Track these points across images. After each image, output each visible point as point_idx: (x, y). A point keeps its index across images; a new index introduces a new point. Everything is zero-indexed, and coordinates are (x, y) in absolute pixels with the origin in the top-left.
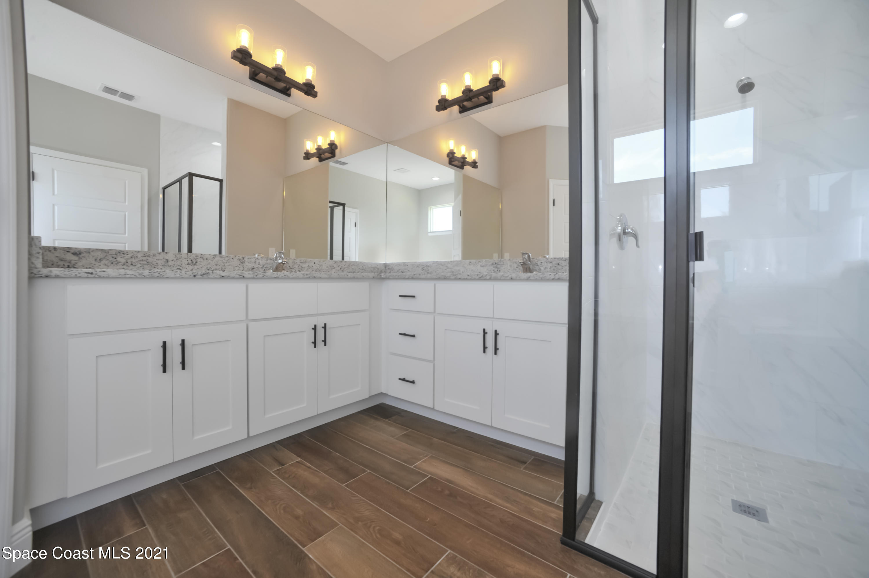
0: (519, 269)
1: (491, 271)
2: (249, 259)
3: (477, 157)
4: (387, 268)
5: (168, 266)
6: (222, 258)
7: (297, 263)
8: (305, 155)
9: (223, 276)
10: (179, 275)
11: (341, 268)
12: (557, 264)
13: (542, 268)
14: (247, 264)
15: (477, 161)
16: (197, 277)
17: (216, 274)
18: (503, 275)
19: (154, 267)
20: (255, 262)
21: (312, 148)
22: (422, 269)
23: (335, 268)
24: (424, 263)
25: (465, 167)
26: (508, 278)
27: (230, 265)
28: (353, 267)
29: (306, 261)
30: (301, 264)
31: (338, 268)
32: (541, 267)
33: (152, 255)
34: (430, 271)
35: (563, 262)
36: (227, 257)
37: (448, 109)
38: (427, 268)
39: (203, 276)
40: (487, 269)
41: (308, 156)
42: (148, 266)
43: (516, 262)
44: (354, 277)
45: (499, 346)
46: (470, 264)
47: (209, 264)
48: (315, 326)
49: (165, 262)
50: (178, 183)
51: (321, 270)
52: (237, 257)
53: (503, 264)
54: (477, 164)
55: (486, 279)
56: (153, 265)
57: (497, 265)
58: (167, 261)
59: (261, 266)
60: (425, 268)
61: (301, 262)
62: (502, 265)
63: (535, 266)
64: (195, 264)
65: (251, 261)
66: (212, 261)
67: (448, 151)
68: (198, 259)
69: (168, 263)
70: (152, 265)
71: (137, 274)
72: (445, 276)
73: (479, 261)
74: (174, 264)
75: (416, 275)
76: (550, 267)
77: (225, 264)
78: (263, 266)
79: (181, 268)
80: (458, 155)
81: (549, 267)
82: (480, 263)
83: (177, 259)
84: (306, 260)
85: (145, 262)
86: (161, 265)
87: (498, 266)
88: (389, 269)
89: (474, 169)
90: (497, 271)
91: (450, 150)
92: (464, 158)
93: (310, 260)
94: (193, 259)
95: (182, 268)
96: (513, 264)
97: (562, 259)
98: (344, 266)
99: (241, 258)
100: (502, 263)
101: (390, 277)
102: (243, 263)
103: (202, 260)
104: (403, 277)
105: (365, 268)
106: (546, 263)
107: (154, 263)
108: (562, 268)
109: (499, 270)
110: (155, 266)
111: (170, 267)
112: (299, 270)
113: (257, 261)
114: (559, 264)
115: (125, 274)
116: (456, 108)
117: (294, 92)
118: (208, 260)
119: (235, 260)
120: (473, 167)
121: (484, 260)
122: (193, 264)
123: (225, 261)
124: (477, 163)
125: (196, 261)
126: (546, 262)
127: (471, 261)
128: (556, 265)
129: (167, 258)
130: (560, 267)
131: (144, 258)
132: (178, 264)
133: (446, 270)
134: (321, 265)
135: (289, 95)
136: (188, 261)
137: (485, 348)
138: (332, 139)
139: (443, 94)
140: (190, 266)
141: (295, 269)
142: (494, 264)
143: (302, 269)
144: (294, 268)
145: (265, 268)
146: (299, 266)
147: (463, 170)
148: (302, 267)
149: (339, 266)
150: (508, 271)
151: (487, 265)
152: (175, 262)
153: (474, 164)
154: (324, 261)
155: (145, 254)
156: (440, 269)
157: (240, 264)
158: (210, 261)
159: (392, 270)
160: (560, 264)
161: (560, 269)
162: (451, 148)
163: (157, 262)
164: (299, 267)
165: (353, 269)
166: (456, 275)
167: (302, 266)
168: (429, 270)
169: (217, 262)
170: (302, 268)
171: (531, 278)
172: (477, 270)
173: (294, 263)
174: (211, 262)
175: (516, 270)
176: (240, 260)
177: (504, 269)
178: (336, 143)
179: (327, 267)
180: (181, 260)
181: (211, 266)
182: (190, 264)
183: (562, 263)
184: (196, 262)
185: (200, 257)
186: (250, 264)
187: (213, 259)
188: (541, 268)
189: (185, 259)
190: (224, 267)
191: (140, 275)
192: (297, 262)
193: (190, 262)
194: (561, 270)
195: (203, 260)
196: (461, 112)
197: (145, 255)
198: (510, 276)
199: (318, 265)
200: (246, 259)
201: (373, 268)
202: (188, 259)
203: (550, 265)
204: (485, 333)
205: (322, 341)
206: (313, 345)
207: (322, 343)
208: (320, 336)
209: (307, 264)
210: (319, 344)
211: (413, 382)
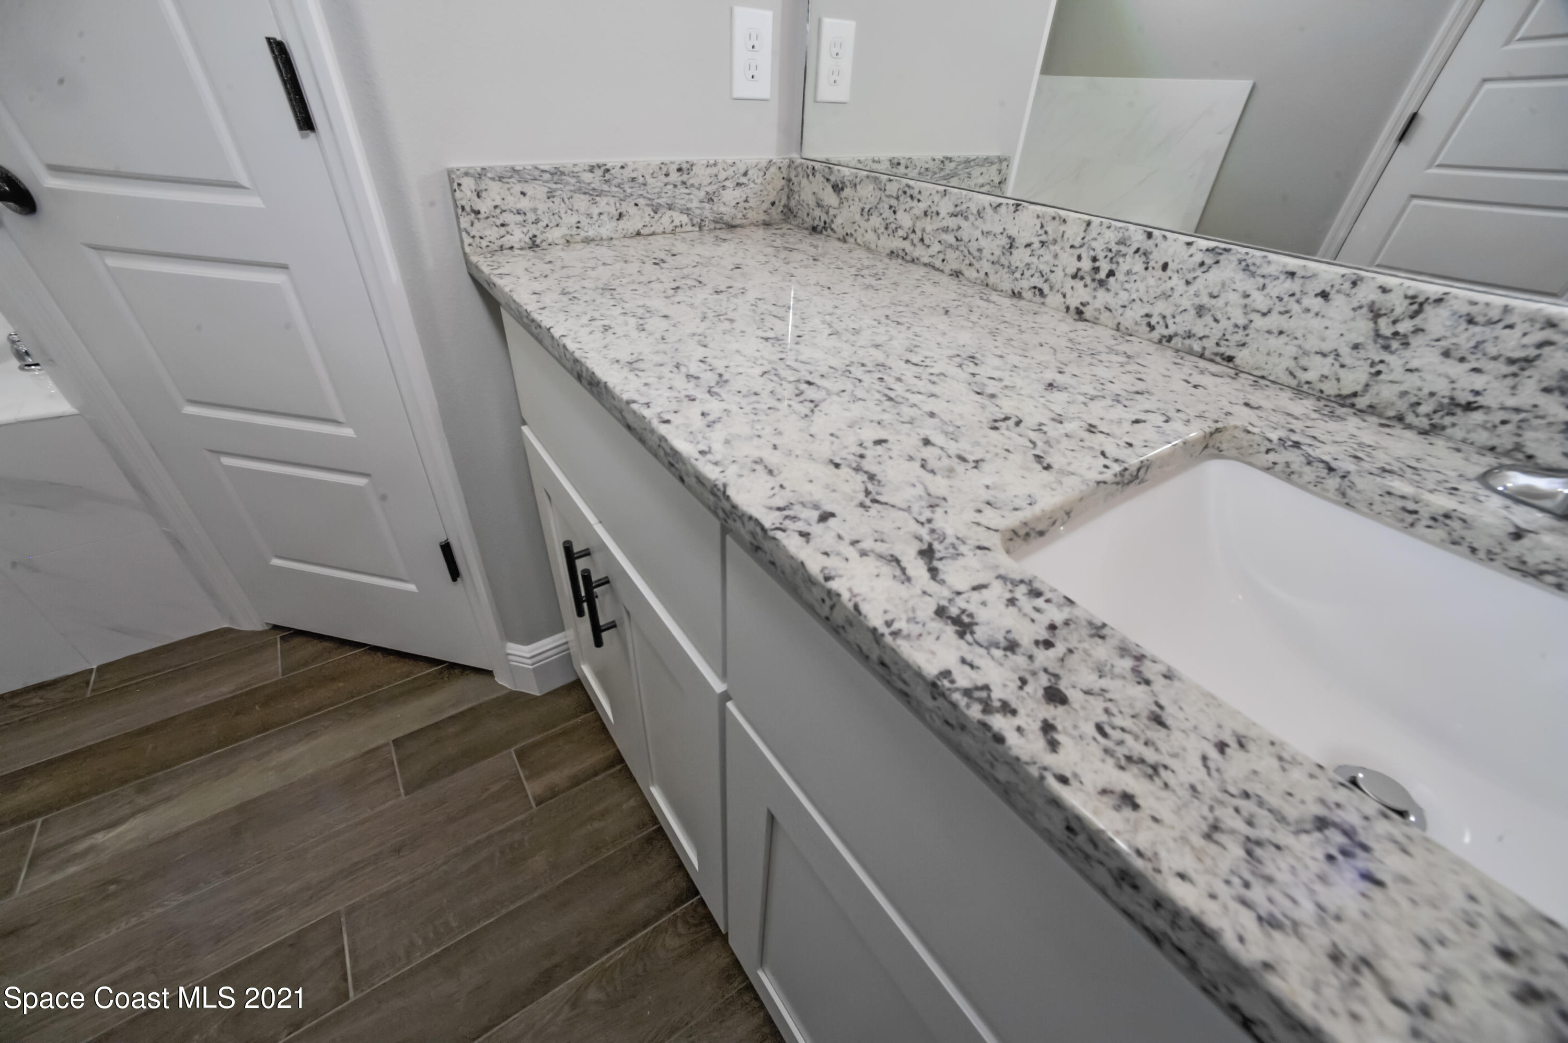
6: (1253, 274)
36: (1292, 274)
47: (1166, 296)
52: (1367, 293)
56: (971, 253)
58: (1015, 247)
64: (1102, 283)
66: (1188, 283)
68: (1121, 260)
69: (1012, 254)
74: (1028, 265)
77: (1255, 317)
83: (1043, 243)
85: (952, 240)
86: (993, 263)
94: (1101, 256)
95: (1051, 288)
102: (1395, 345)
103: (1138, 265)
107: (973, 246)
110: (975, 258)
111: (1016, 276)
118: (1169, 272)
122: (1093, 281)
123: (1260, 301)
125: (1114, 267)
129: (1013, 232)
131: (952, 223)
132: (1042, 267)
136: (1079, 258)
140: (1079, 284)
152: (1035, 254)
157: (1356, 347)
158: (1177, 282)
163: (983, 242)
169: (1215, 296)
174: (1181, 287)
176: (1376, 314)
180: (1057, 248)
181: (1168, 313)
182: (1082, 278)
184: (1111, 273)
185: (1137, 251)
186: (1454, 369)
187: (1199, 272)
189: (1073, 246)
190: (1239, 337)
193: (1086, 265)
202: (1084, 252)
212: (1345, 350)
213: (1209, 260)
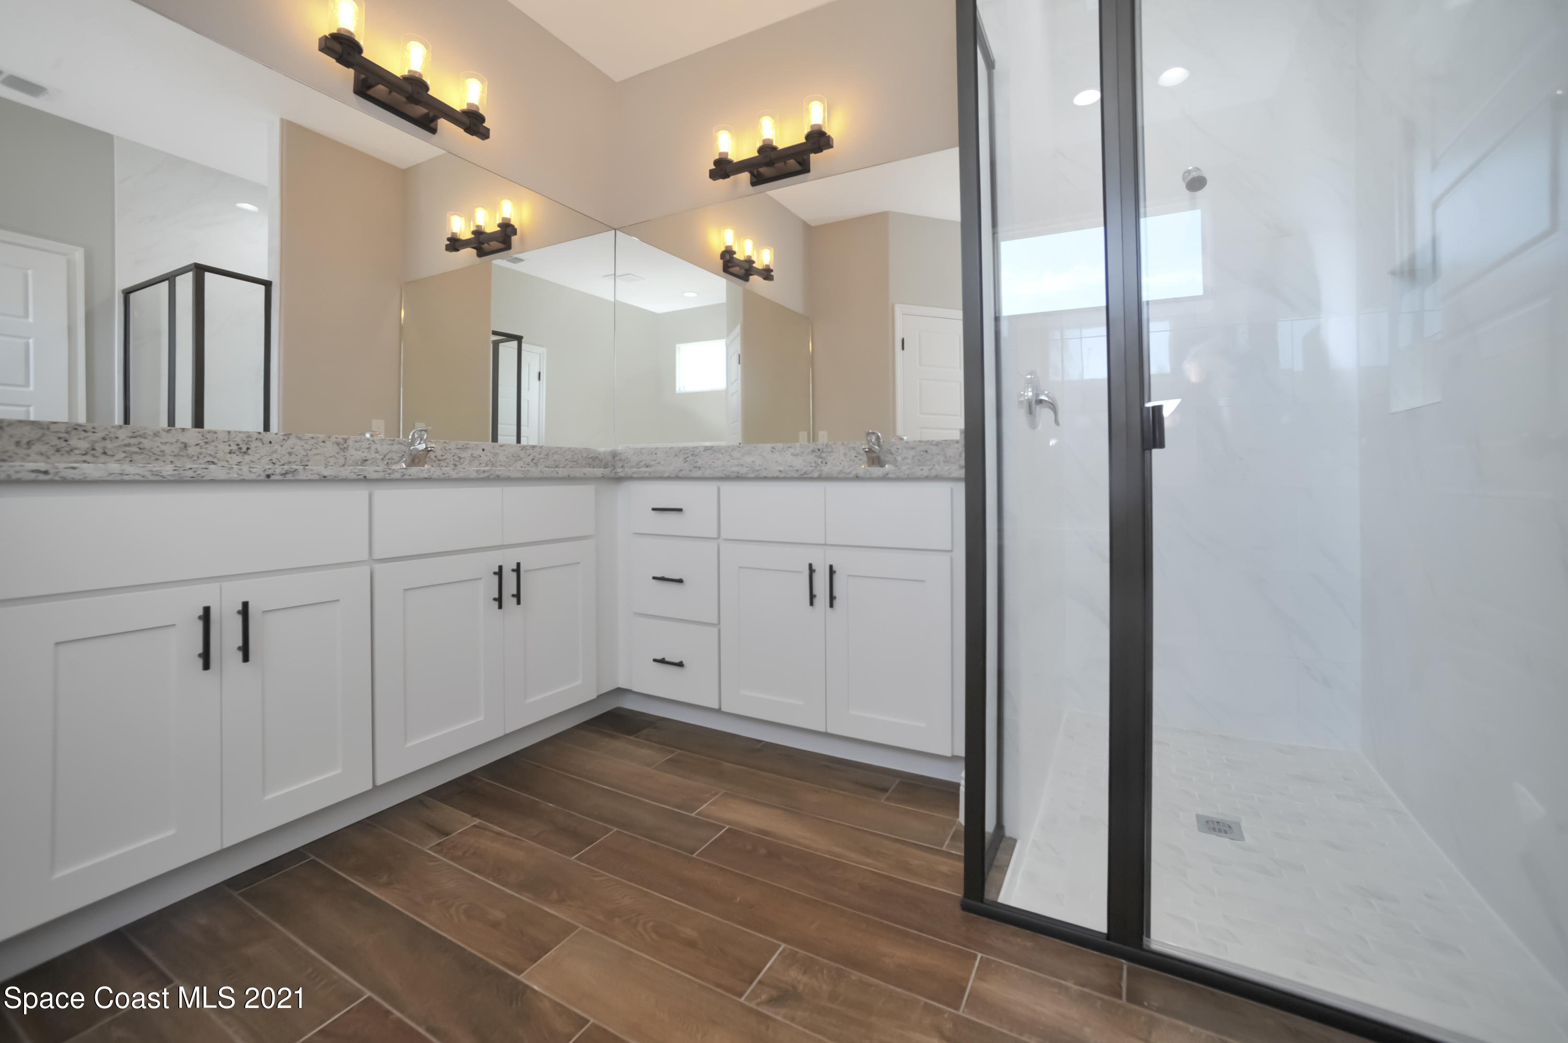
0: (860, 460)
1: (811, 464)
2: (356, 442)
3: (773, 261)
4: (616, 459)
5: (188, 456)
6: (302, 440)
7: (450, 449)
8: (448, 243)
9: (325, 477)
10: (236, 475)
11: (533, 459)
12: (923, 451)
13: (899, 459)
14: (353, 452)
15: (771, 267)
16: (272, 478)
17: (312, 472)
18: (841, 470)
19: (157, 459)
20: (369, 448)
21: (463, 230)
22: (685, 461)
23: (521, 458)
24: (688, 450)
25: (751, 277)
26: (851, 476)
27: (318, 454)
28: (556, 457)
29: (468, 446)
30: (457, 452)
31: (528, 460)
33: (151, 433)
34: (699, 464)
35: (933, 448)
36: (313, 438)
37: (732, 177)
38: (694, 458)
39: (285, 477)
40: (804, 460)
41: (455, 244)
42: (143, 456)
43: (854, 449)
44: (569, 476)
45: (836, 593)
46: (772, 451)
47: (275, 451)
48: (500, 568)
49: (180, 448)
50: (165, 285)
51: (496, 462)
52: (333, 439)
53: (832, 452)
54: (772, 273)
55: (814, 479)
56: (154, 454)
57: (821, 453)
58: (185, 446)
59: (380, 455)
60: (691, 458)
61: (458, 449)
62: (830, 452)
63: (888, 455)
64: (245, 453)
65: (360, 447)
66: (281, 446)
67: (723, 249)
68: (251, 443)
69: (187, 450)
70: (151, 454)
71: (148, 475)
72: (738, 473)
73: (789, 445)
74: (201, 453)
75: (683, 472)
76: (913, 457)
77: (308, 451)
78: (385, 457)
79: (215, 460)
80: (739, 256)
81: (910, 457)
82: (789, 449)
83: (206, 443)
84: (467, 444)
85: (135, 449)
86: (171, 455)
87: (824, 455)
88: (620, 460)
89: (767, 282)
90: (822, 462)
91: (727, 247)
92: (749, 261)
93: (476, 445)
94: (240, 443)
95: (219, 460)
96: (851, 451)
97: (933, 443)
98: (539, 454)
99: (340, 440)
100: (830, 450)
102: (345, 450)
103: (259, 444)
104: (660, 475)
105: (576, 459)
106: (904, 450)
107: (156, 451)
108: (933, 458)
109: (824, 462)
110: (159, 456)
111: (191, 458)
112: (455, 462)
113: (374, 447)
114: (927, 451)
115: (121, 474)
116: (745, 176)
117: (443, 124)
118: (273, 444)
119: (328, 444)
120: (765, 279)
121: (798, 445)
122: (240, 452)
123: (307, 447)
124: (772, 271)
125: (248, 446)
126: (905, 448)
127: (774, 445)
128: (922, 453)
129: (185, 440)
130: (929, 457)
131: (133, 441)
132: (209, 452)
133: (729, 461)
134: (496, 453)
135: (433, 131)
136: (230, 445)
137: (812, 597)
138: (507, 215)
139: (722, 150)
140: (234, 456)
141: (446, 460)
142: (816, 452)
143: (459, 462)
144: (444, 460)
145: (389, 459)
146: (453, 456)
147: (748, 283)
148: (459, 457)
149: (529, 455)
151: (803, 453)
152: (201, 448)
153: (767, 274)
155: (134, 433)
156: (718, 459)
157: (338, 453)
158: (276, 447)
159: (627, 463)
161: (928, 460)
162: (728, 244)
163: (163, 447)
164: (454, 458)
165: (555, 460)
166: (757, 471)
167: (460, 456)
168: (697, 462)
169: (292, 448)
170: (460, 459)
171: (883, 476)
172: (786, 462)
173: (445, 449)
174: (279, 448)
175: (854, 461)
176: (338, 444)
177: (834, 459)
178: (512, 222)
179: (507, 458)
180: (215, 444)
181: (278, 457)
182: (234, 453)
183: (932, 450)
184: (248, 449)
185: (257, 439)
187: (284, 442)
188: (897, 457)
189: (224, 442)
190: (306, 459)
191: (153, 475)
192: (450, 447)
193: (234, 447)
194: (931, 462)
195: (263, 444)
196: (753, 184)
197: (136, 434)
198: (854, 473)
199: (491, 453)
200: (350, 442)
201: (591, 458)
202: (230, 443)
203: (912, 453)
204: (812, 570)
205: (513, 596)
206: (496, 604)
207: (515, 600)
208: (510, 587)
209: (470, 452)
210: (509, 601)
211: (680, 665)
212: (336, 455)
213: (286, 438)
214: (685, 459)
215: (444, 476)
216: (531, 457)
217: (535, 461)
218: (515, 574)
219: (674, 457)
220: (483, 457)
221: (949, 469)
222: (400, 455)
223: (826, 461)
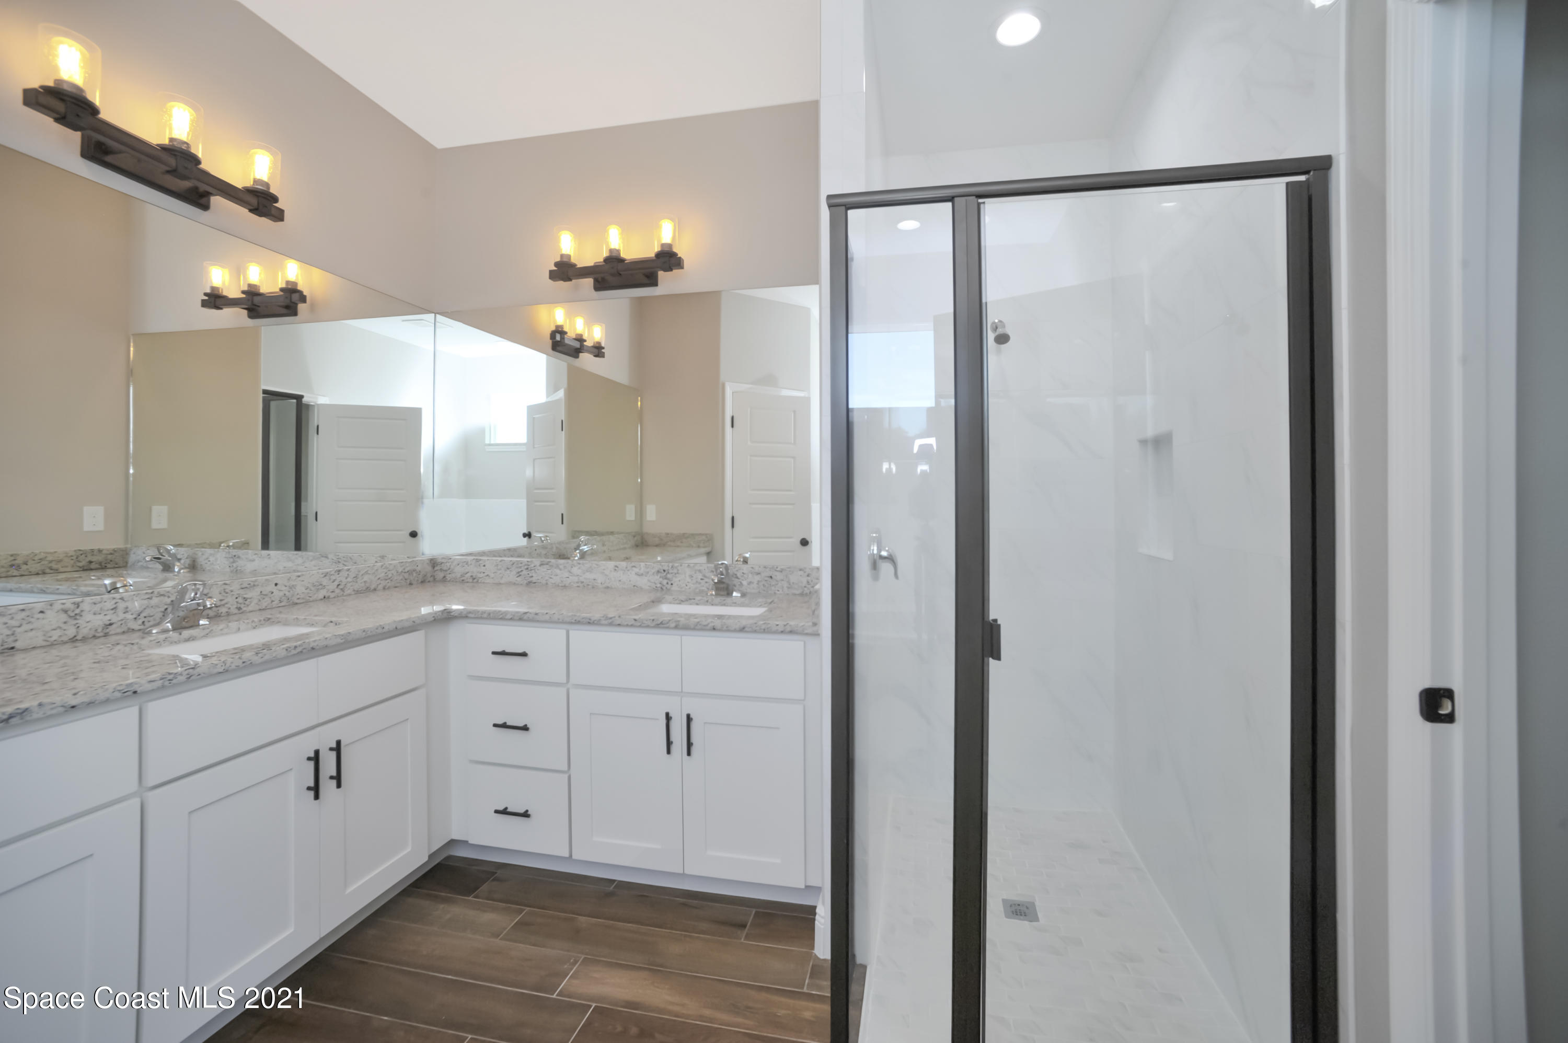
0: (706, 582)
1: (655, 584)
2: (95, 604)
3: (604, 335)
4: (436, 569)
7: (232, 591)
11: (338, 585)
12: (768, 577)
13: (745, 583)
15: (603, 345)
18: (698, 622)
20: (115, 607)
22: (518, 575)
23: (324, 586)
24: (521, 563)
25: (580, 354)
28: (366, 578)
29: (256, 583)
30: (241, 592)
31: (333, 586)
32: (743, 580)
34: (534, 579)
35: (777, 574)
37: (573, 281)
38: (528, 573)
40: (649, 581)
41: (213, 302)
43: (700, 571)
45: (693, 740)
46: (615, 570)
48: (317, 751)
51: (293, 596)
53: (679, 573)
54: (603, 351)
55: (668, 628)
57: (667, 574)
59: (132, 614)
60: (525, 572)
61: (242, 588)
62: (675, 574)
63: (733, 579)
65: (102, 608)
67: (553, 328)
73: (633, 564)
75: (528, 615)
76: (759, 581)
78: (139, 615)
80: (570, 335)
81: (756, 582)
82: (634, 569)
84: (256, 581)
87: (669, 576)
88: (442, 570)
89: (597, 359)
90: (667, 583)
91: (557, 327)
92: (580, 339)
93: (267, 580)
96: (695, 573)
97: (778, 569)
98: (346, 578)
99: (69, 606)
100: (675, 571)
101: (470, 615)
102: (78, 617)
104: (501, 616)
105: (390, 576)
106: (750, 575)
108: (777, 584)
109: (670, 583)
112: (239, 605)
113: (122, 604)
114: (771, 577)
116: (589, 281)
120: (595, 355)
121: (642, 564)
124: (603, 348)
126: (751, 573)
127: (617, 563)
128: (766, 579)
130: (773, 583)
134: (293, 586)
135: (205, 208)
137: (669, 743)
138: (291, 278)
139: (567, 255)
141: (226, 605)
142: (661, 572)
143: (244, 604)
144: (224, 605)
145: (145, 617)
146: (237, 598)
147: (577, 360)
148: (244, 598)
150: (687, 585)
151: (648, 573)
153: (598, 351)
154: (299, 576)
159: (447, 572)
160: (773, 577)
161: (773, 585)
162: (559, 324)
164: (237, 600)
165: (365, 582)
166: (611, 618)
167: (245, 596)
168: (532, 576)
170: (246, 600)
171: (746, 629)
172: (630, 581)
173: (225, 592)
175: (700, 583)
177: (679, 581)
178: (299, 287)
179: (306, 589)
183: (776, 576)
186: (100, 617)
188: (742, 582)
192: (231, 589)
194: (775, 587)
196: (596, 288)
198: (711, 624)
199: (286, 586)
201: (408, 572)
203: (757, 578)
204: (668, 717)
205: (332, 778)
206: (312, 793)
207: (334, 782)
208: (328, 766)
209: (258, 590)
210: (328, 786)
211: (526, 815)
214: (518, 572)
215: (244, 664)
216: (336, 583)
217: (341, 587)
218: (334, 754)
219: (505, 570)
220: (276, 592)
221: (803, 626)
222: (163, 609)
223: (672, 582)
